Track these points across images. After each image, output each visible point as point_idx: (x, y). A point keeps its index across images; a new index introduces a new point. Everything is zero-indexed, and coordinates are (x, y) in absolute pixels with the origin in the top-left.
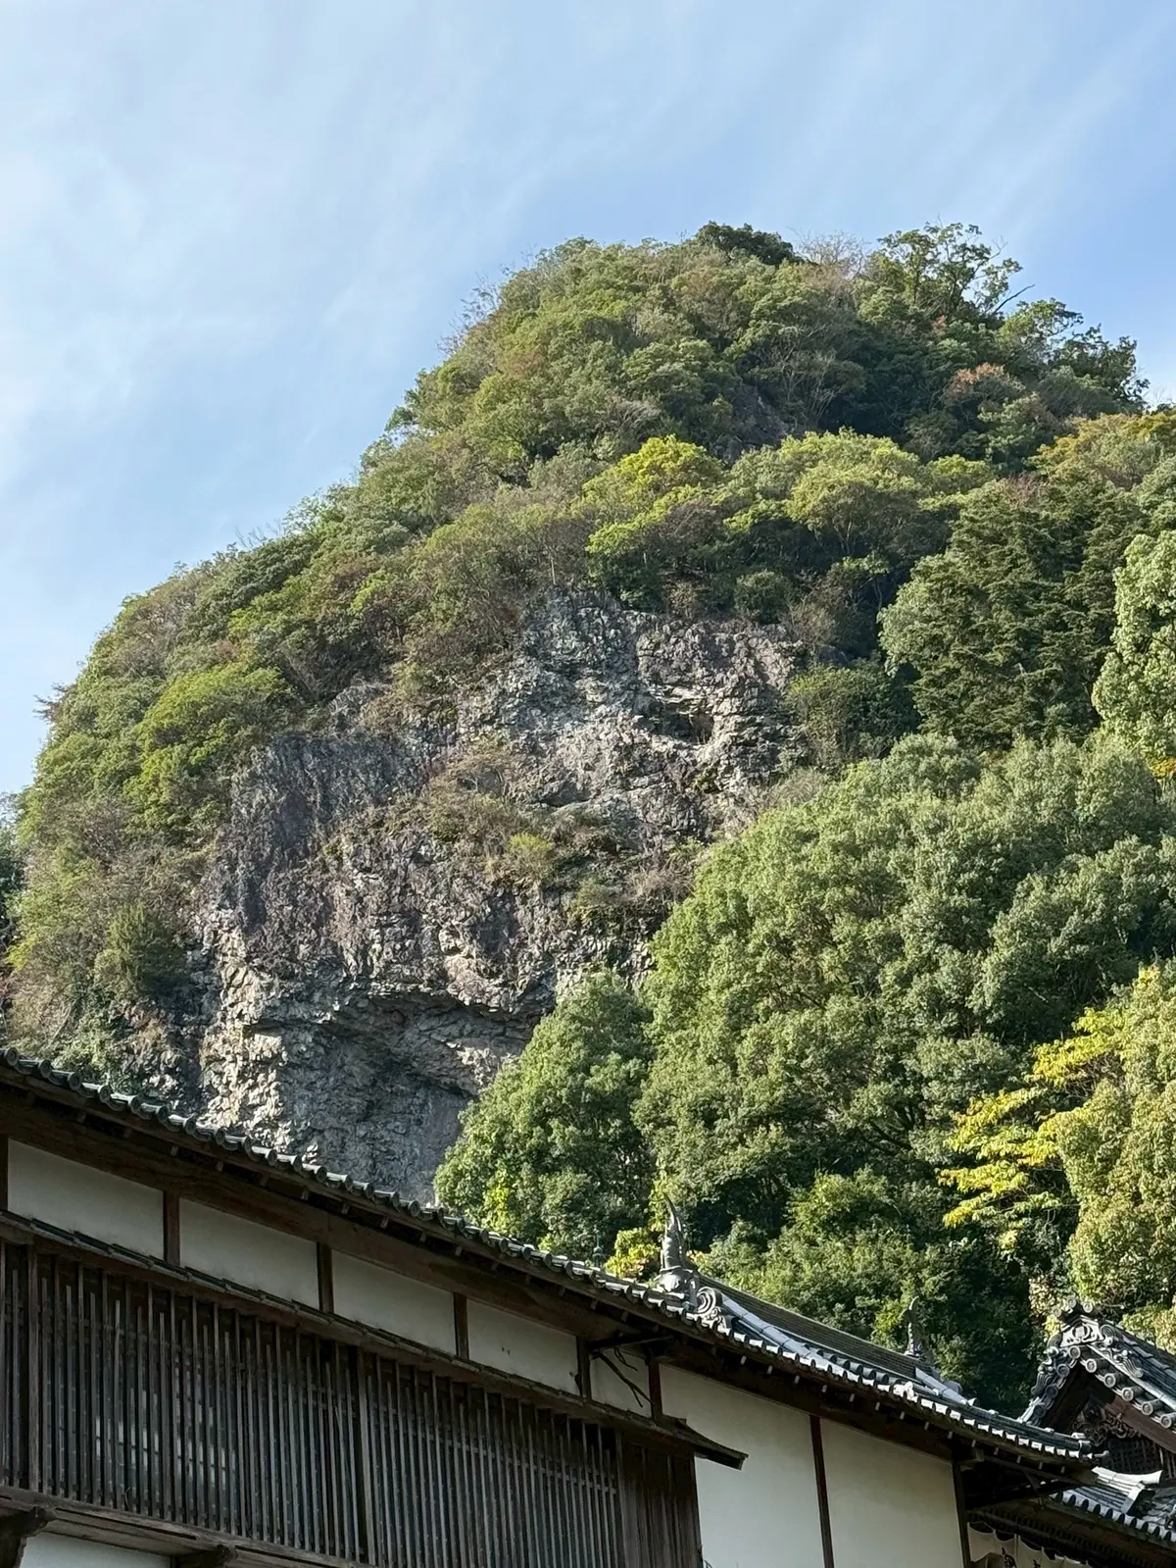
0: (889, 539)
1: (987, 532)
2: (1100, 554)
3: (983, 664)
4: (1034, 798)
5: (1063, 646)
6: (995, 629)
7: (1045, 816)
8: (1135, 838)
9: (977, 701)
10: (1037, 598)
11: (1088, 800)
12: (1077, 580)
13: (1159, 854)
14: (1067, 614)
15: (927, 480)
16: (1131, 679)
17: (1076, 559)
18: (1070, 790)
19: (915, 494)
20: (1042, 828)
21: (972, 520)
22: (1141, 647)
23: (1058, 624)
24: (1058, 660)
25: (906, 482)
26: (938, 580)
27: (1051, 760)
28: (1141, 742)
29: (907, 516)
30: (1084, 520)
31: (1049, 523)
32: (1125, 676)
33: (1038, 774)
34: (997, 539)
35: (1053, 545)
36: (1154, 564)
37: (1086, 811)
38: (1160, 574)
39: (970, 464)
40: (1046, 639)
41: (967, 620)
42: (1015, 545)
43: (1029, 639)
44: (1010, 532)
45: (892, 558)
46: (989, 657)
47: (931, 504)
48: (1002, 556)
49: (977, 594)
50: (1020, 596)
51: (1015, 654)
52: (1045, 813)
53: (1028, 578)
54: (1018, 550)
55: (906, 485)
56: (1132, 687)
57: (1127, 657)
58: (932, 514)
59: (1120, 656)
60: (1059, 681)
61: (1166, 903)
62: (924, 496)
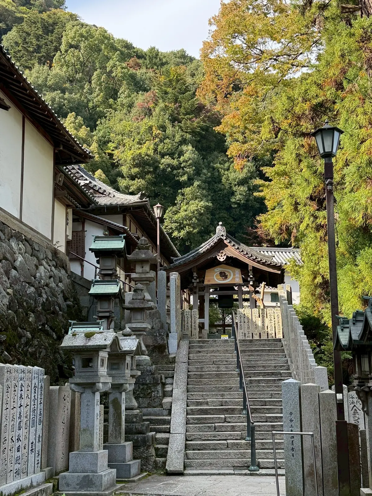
0: (7, 21)
1: (32, 21)
2: (58, 31)
3: (27, 50)
4: (37, 77)
5: (47, 49)
6: (31, 42)
7: (40, 82)
8: (60, 91)
9: (24, 58)
10: (42, 39)
11: (50, 81)
12: (52, 36)
13: (65, 96)
14: (48, 43)
15: (18, 10)
16: (63, 58)
17: (52, 32)
18: (46, 78)
19: (15, 12)
20: (39, 85)
21: (29, 17)
22: (66, 51)
23: (46, 44)
24: (45, 53)
25: (13, 8)
26: (20, 28)
27: (43, 70)
28: (63, 72)
29: (12, 16)
30: (55, 24)
31: (47, 22)
32: (61, 57)
33: (40, 72)
34: (35, 23)
35: (47, 27)
36: (73, 32)
37: (49, 83)
38: (74, 35)
39: (28, 10)
40: (43, 47)
41: (25, 39)
42: (39, 25)
43: (39, 47)
44: (38, 22)
45: (7, 25)
46: (29, 49)
47: (18, 15)
48: (35, 27)
49: (28, 34)
50: (38, 36)
51: (35, 49)
52: (40, 81)
53: (40, 33)
54: (39, 26)
55: (13, 9)
56: (63, 60)
57: (63, 52)
58: (18, 18)
59: (61, 52)
60: (45, 58)
61: (64, 107)
62: (17, 13)
